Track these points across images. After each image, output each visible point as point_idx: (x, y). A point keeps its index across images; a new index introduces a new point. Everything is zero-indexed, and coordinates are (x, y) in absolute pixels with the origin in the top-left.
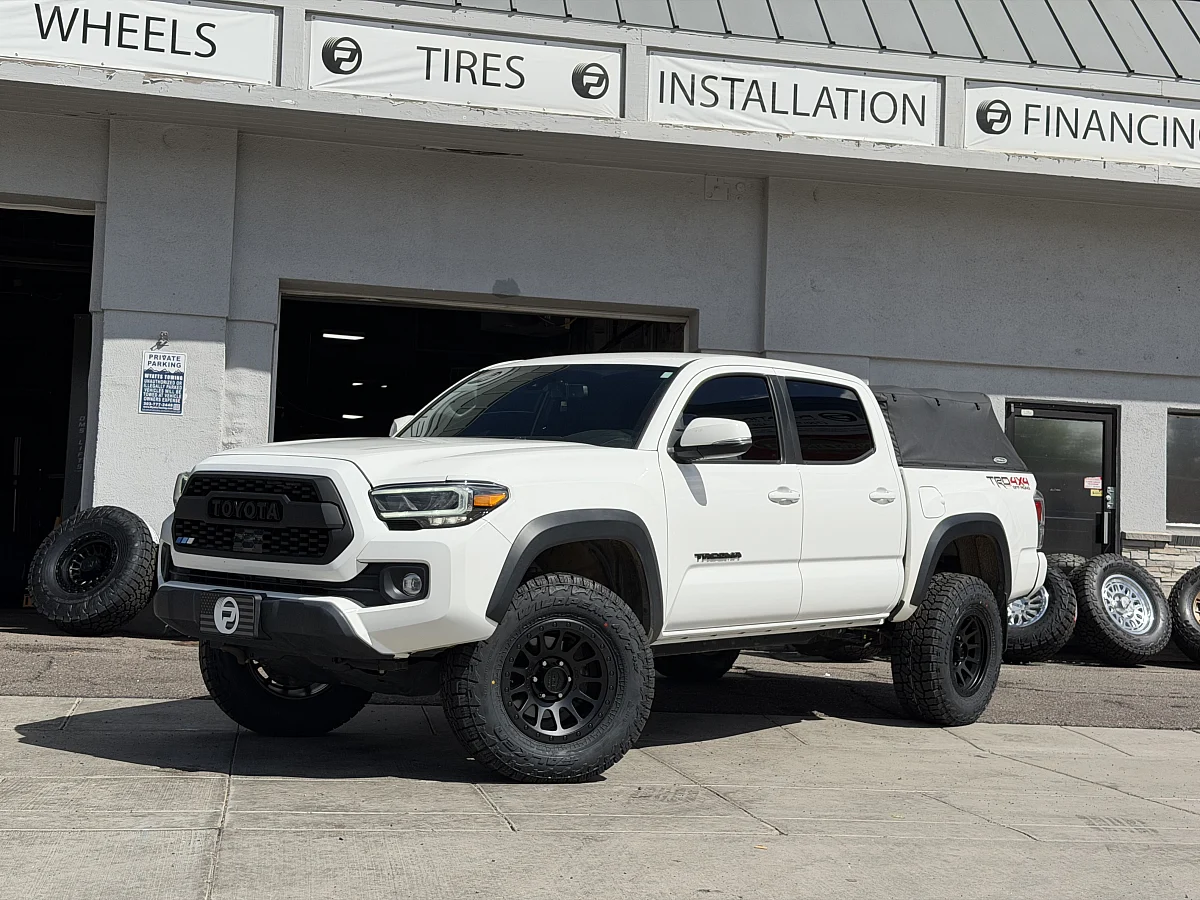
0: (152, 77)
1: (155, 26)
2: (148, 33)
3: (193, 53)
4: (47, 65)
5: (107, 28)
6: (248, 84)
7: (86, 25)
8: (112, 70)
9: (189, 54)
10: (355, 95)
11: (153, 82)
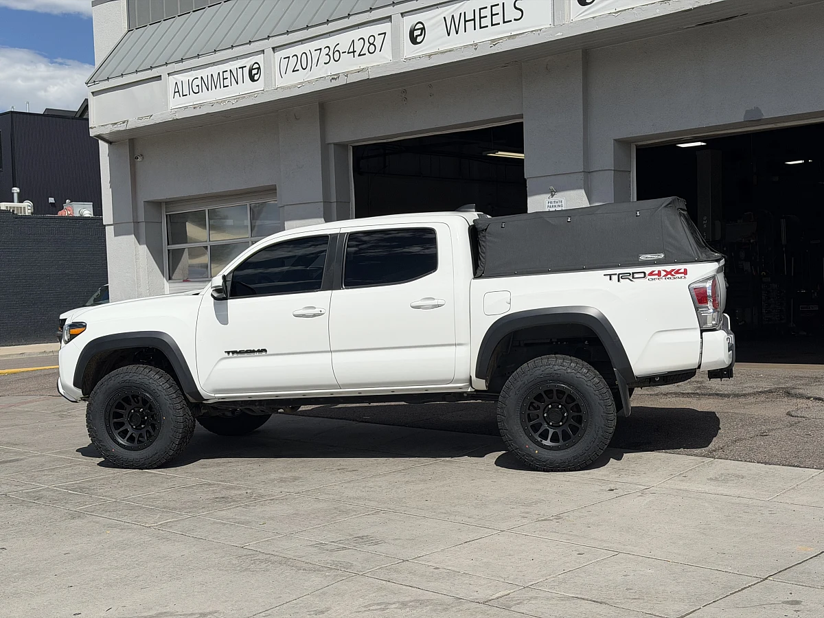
0: (494, 42)
1: (495, 10)
2: (492, 15)
3: (513, 20)
4: (450, 51)
5: (474, 20)
6: (537, 30)
7: (465, 21)
8: (476, 44)
9: (511, 21)
10: (593, 18)
11: (494, 45)
